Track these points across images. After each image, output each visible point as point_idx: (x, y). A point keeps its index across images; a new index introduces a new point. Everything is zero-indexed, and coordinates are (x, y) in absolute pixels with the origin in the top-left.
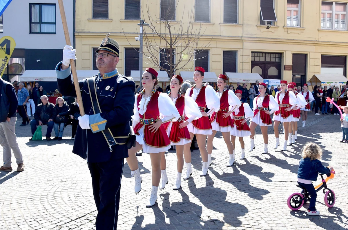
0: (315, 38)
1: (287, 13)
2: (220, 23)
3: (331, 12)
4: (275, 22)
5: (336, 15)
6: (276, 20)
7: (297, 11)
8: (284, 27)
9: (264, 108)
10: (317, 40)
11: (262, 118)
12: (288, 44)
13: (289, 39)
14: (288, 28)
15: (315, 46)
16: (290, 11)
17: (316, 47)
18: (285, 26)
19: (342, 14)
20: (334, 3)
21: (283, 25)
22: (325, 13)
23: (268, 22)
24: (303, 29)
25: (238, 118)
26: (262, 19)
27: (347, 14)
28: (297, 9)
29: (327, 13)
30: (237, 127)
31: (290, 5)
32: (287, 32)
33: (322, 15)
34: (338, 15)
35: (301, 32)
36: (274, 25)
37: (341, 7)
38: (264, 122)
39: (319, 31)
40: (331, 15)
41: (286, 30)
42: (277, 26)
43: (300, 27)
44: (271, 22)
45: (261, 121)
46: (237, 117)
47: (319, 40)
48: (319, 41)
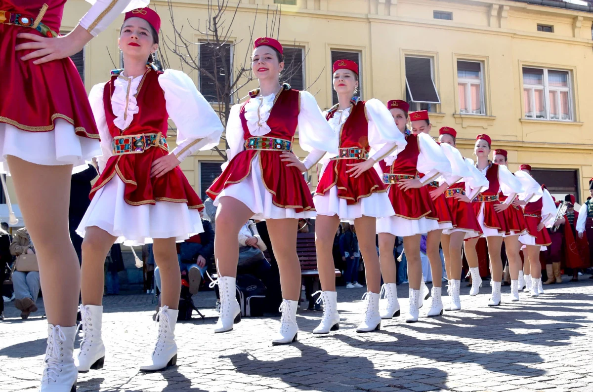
0: (516, 136)
1: (459, 89)
2: (325, 107)
3: (540, 87)
4: (435, 105)
5: (551, 94)
6: (438, 101)
7: (477, 86)
8: (455, 116)
9: (279, 141)
10: (521, 140)
11: (270, 186)
12: (465, 148)
13: (466, 139)
14: (462, 116)
15: (516, 152)
16: (464, 85)
17: (519, 153)
18: (456, 113)
19: (561, 92)
20: (546, 72)
21: (453, 112)
22: (531, 89)
23: (422, 104)
24: (491, 118)
25: (135, 143)
26: (410, 99)
27: (571, 92)
28: (476, 81)
29: (533, 90)
30: (127, 186)
31: (462, 73)
32: (461, 125)
33: (524, 94)
34: (553, 93)
35: (488, 125)
36: (436, 112)
37: (557, 79)
38: (280, 200)
39: (521, 122)
40: (540, 92)
41: (459, 121)
42: (440, 113)
43: (486, 115)
44: (428, 104)
45: (269, 195)
46: (127, 141)
47: (524, 140)
48: (523, 142)
